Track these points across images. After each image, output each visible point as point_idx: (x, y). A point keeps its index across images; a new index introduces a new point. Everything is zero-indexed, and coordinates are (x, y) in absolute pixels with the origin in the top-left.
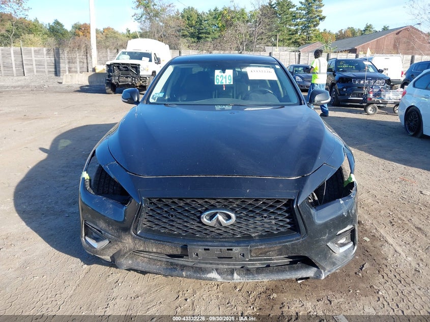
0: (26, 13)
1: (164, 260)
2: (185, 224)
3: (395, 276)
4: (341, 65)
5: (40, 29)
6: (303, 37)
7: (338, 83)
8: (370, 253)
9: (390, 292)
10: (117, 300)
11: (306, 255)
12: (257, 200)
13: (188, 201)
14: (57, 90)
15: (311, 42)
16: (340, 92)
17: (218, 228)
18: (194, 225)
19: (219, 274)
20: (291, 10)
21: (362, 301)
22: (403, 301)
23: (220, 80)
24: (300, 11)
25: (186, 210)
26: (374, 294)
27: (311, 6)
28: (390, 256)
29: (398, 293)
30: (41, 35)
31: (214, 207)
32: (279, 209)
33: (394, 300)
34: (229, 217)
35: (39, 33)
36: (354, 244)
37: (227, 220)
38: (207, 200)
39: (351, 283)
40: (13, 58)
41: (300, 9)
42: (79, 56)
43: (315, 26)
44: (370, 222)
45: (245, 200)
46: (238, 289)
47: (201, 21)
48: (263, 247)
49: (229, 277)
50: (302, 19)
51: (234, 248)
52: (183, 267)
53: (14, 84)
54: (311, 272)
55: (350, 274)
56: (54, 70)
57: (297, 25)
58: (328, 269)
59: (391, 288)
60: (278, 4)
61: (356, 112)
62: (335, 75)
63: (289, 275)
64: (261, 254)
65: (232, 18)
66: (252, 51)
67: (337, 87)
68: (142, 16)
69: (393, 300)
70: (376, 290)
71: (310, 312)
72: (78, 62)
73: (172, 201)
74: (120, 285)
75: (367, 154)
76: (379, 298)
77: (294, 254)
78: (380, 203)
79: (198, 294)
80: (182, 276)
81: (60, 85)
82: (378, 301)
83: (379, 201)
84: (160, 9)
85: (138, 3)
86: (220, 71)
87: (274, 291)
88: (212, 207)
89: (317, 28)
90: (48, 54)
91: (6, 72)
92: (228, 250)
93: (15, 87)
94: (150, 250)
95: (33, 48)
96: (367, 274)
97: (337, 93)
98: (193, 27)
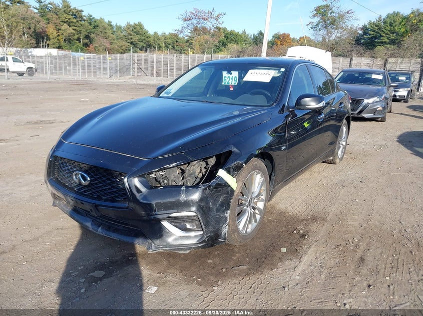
8: (265, 261)
9: (225, 291)
19: (92, 224)
23: (227, 80)
36: (204, 234)
39: (205, 273)
49: (96, 228)
58: (157, 244)
65: (420, 21)
68: (318, 24)
69: (217, 296)
70: (217, 284)
84: (338, 16)
85: (315, 12)
86: (227, 72)
92: (82, 203)
95: (220, 56)
96: (230, 273)
98: (395, 32)
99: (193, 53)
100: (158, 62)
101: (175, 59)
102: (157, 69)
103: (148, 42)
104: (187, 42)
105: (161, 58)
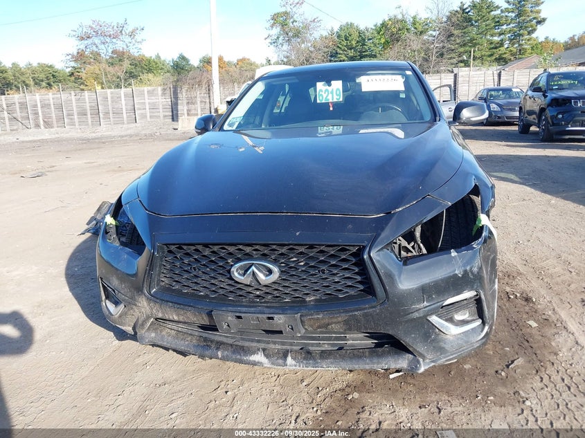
0: (140, 46)
1: (197, 334)
2: (213, 281)
3: (563, 380)
4: (555, 81)
5: (161, 66)
6: (511, 51)
7: (550, 108)
8: (532, 345)
9: (546, 403)
10: (137, 386)
11: (390, 333)
12: (311, 247)
13: (216, 248)
14: (171, 137)
15: (523, 56)
16: (553, 122)
17: (256, 287)
18: (223, 283)
19: (267, 356)
20: (493, 13)
21: (492, 413)
22: (564, 418)
23: (325, 96)
24: (507, 14)
25: (212, 261)
26: (517, 404)
27: (524, 5)
28: (564, 350)
29: (558, 405)
30: (162, 74)
31: (249, 256)
32: (344, 260)
33: (549, 415)
34: (270, 272)
35: (159, 71)
36: (484, 323)
37: (267, 276)
38: (241, 247)
39: (485, 385)
40: (123, 102)
41: (507, 10)
42: (199, 94)
43: (529, 33)
44: (548, 298)
45: (294, 247)
46: (305, 384)
47: (364, 40)
48: (320, 316)
49: (280, 361)
50: (509, 24)
51: (276, 317)
52: (219, 345)
53: (123, 133)
54: (403, 362)
55: (488, 372)
56: (171, 114)
57: (503, 34)
58: (429, 356)
59: (550, 397)
60: (474, 6)
61: (578, 148)
62: (545, 96)
63: (368, 364)
64: (319, 327)
65: (400, 30)
66: (429, 73)
67: (549, 113)
68: (278, 38)
69: (546, 414)
70: (523, 398)
71: (400, 423)
72: (198, 102)
73: (194, 248)
74: (148, 367)
75: (576, 205)
76: (523, 410)
77: (371, 329)
78: (573, 273)
79: (246, 385)
80: (217, 358)
81: (176, 132)
82: (519, 415)
83: (573, 270)
84: (302, 25)
85: (272, 21)
86: (323, 83)
87: (357, 389)
88: (246, 257)
89: (534, 36)
90: (164, 94)
91: (117, 119)
92: (269, 318)
93: (123, 137)
94: (171, 318)
95: (146, 89)
96: (514, 375)
97: (548, 123)
98: (353, 48)
99: (103, 88)
100: (45, 106)
101: (73, 98)
102: (44, 116)
103: (4, 78)
104: (70, 76)
105: (49, 100)
